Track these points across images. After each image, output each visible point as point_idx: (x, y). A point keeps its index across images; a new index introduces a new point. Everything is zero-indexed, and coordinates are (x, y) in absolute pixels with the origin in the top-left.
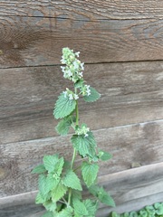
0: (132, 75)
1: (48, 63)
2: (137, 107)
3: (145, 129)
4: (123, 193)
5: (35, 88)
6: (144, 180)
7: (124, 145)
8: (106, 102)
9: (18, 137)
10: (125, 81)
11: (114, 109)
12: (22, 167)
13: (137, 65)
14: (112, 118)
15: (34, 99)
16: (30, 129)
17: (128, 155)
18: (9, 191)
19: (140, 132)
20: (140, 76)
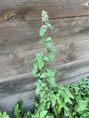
0: (63, 23)
1: (34, 19)
2: (66, 36)
3: (70, 45)
4: (64, 75)
5: (29, 29)
6: (72, 69)
7: (62, 53)
8: (55, 34)
9: (24, 49)
10: (61, 25)
11: (58, 37)
12: (25, 62)
13: (64, 19)
14: (57, 41)
15: (29, 33)
16: (28, 46)
17: (65, 57)
18: (21, 73)
19: (68, 47)
20: (66, 24)
